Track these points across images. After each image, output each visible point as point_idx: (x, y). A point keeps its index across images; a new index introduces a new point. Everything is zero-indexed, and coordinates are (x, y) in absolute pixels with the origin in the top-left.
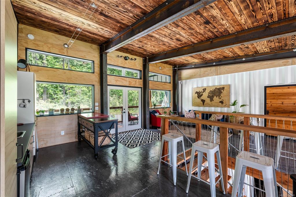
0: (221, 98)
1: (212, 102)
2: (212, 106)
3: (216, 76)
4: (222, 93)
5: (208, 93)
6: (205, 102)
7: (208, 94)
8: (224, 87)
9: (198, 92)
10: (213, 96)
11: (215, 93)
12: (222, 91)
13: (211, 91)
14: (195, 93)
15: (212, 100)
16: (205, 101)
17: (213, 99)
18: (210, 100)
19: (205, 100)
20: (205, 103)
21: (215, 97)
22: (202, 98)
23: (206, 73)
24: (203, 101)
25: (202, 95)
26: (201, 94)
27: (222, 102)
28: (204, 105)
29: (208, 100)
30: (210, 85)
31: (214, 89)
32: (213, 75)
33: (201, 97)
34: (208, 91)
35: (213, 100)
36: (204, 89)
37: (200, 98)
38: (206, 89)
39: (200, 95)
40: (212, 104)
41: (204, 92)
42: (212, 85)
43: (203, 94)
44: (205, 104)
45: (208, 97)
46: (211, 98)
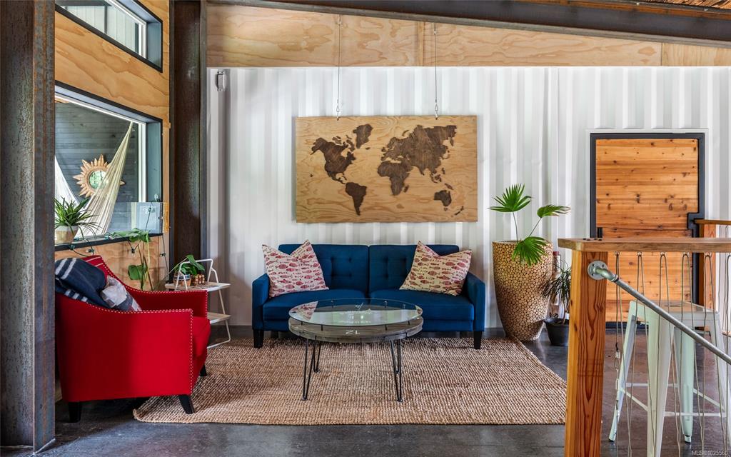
0: (442, 177)
1: (402, 194)
2: (398, 219)
3: (418, 70)
4: (445, 155)
5: (383, 150)
6: (365, 198)
7: (382, 154)
8: (455, 127)
9: (330, 140)
10: (405, 168)
11: (417, 154)
12: (446, 143)
13: (394, 139)
14: (314, 150)
15: (398, 185)
16: (365, 193)
17: (407, 182)
18: (392, 187)
19: (364, 188)
20: (367, 201)
21: (415, 172)
22: (353, 174)
23: (373, 44)
24: (356, 192)
25: (351, 157)
26: (344, 154)
27: (444, 197)
28: (358, 213)
29: (379, 189)
30: (391, 109)
31: (411, 131)
32: (407, 60)
33: (343, 169)
34: (379, 139)
35: (407, 188)
36: (360, 128)
37: (338, 176)
38: (369, 128)
39: (342, 158)
40: (400, 206)
41: (363, 147)
42: (399, 113)
43: (356, 152)
44: (363, 206)
45: (384, 169)
46: (395, 174)
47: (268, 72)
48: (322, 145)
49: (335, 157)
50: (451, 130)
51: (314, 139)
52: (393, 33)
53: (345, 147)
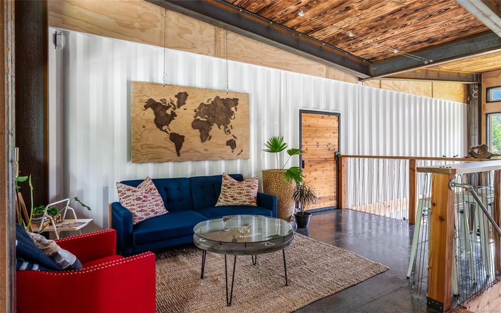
0: (231, 130)
1: (207, 142)
2: (205, 158)
3: (216, 60)
4: (233, 117)
5: (195, 111)
6: (184, 144)
7: (194, 114)
8: (238, 100)
9: (158, 101)
10: (209, 124)
11: (216, 115)
12: (233, 109)
13: (202, 104)
14: (146, 107)
15: (205, 136)
16: (183, 141)
17: (210, 133)
18: (201, 136)
19: (183, 137)
20: (185, 146)
21: (215, 127)
22: (174, 127)
23: (187, 36)
24: (177, 140)
25: (173, 115)
26: (169, 112)
27: (232, 144)
28: (179, 155)
29: (193, 138)
30: (199, 83)
31: (213, 100)
32: (209, 52)
33: (168, 123)
34: (193, 103)
35: (210, 137)
36: (180, 94)
37: (165, 128)
38: (186, 95)
39: (167, 115)
40: (206, 150)
41: (182, 107)
42: (204, 86)
43: (177, 111)
44: (182, 149)
45: (196, 124)
46: (203, 129)
47: (105, 40)
48: (151, 104)
49: (162, 114)
50: (235, 101)
51: (146, 99)
52: (201, 32)
53: (169, 107)
